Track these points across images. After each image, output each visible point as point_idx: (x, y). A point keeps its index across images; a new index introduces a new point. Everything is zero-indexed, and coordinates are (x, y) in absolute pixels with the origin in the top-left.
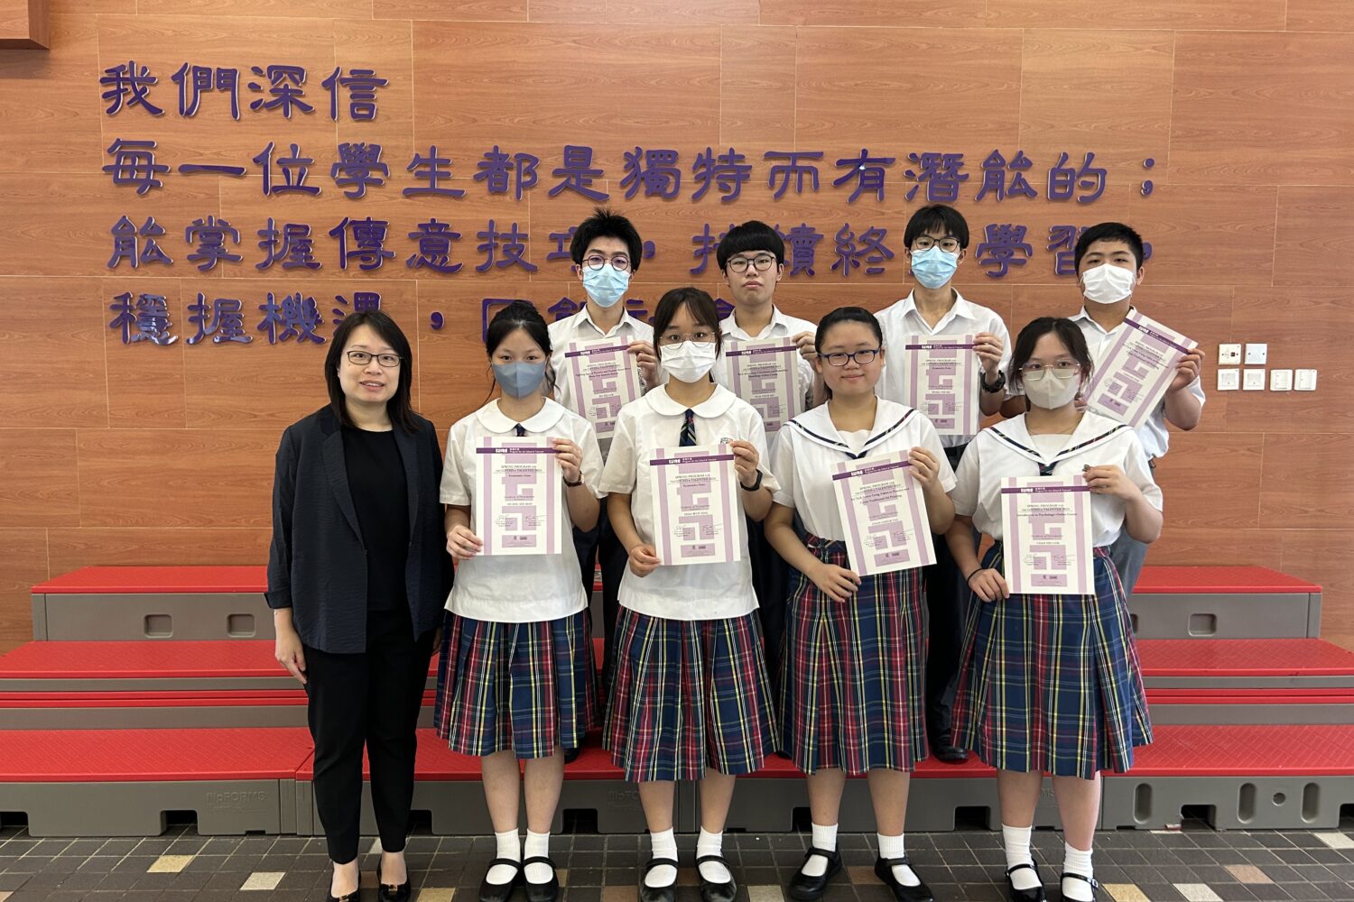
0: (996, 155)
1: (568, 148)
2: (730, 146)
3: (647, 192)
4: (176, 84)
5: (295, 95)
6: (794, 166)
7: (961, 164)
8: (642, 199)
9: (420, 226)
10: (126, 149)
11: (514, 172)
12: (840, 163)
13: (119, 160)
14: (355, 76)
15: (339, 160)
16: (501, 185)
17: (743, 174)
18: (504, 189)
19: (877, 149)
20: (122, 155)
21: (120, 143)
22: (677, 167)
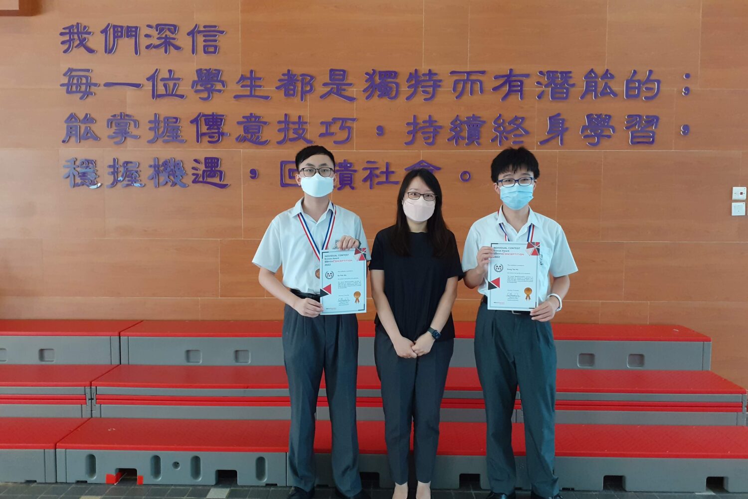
0: (592, 71)
1: (331, 70)
2: (429, 68)
3: (379, 96)
4: (103, 36)
5: (172, 41)
6: (468, 79)
7: (571, 77)
8: (375, 100)
9: (244, 117)
10: (74, 73)
11: (299, 85)
12: (496, 77)
13: (69, 80)
14: (207, 29)
15: (196, 78)
16: (292, 92)
17: (437, 85)
18: (293, 95)
19: (519, 69)
20: (71, 77)
21: (70, 70)
22: (397, 81)
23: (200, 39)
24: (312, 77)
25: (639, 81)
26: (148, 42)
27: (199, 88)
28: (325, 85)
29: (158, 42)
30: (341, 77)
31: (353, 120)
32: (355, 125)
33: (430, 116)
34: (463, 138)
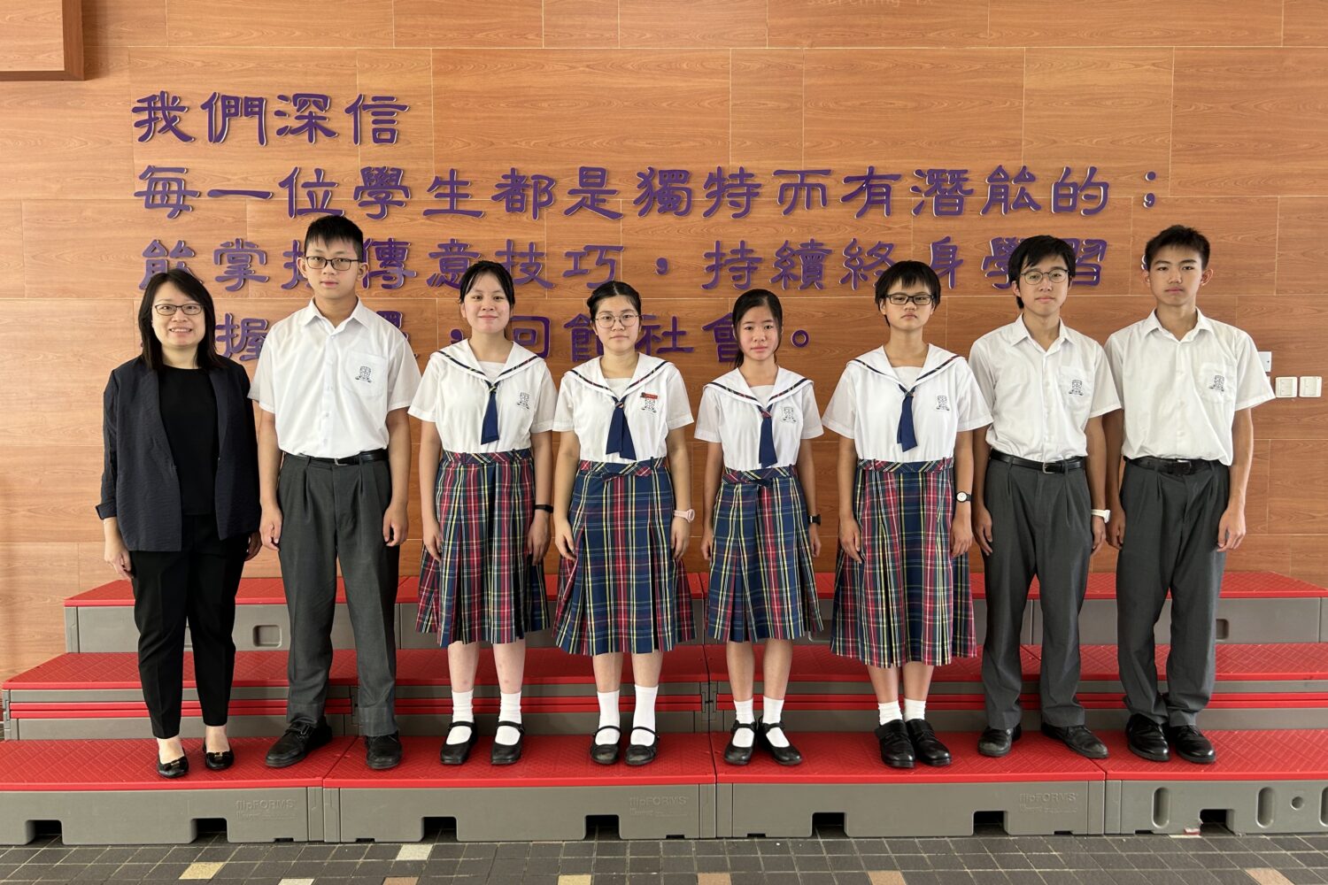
0: (1000, 169)
1: (582, 169)
2: (741, 164)
3: (659, 211)
4: (206, 113)
5: (319, 121)
6: (802, 184)
7: (966, 180)
8: (654, 218)
9: (440, 246)
10: (158, 175)
11: (531, 192)
12: (848, 180)
13: (149, 187)
14: (378, 103)
15: (362, 184)
16: (518, 205)
17: (753, 192)
18: (520, 210)
19: (884, 166)
20: (155, 181)
21: (151, 169)
22: (687, 186)
23: (367, 119)
24: (551, 181)
25: (1074, 185)
26: (280, 123)
27: (366, 198)
28: (573, 192)
29: (297, 124)
30: (599, 180)
31: (619, 249)
32: (621, 258)
33: (743, 243)
34: (796, 278)
